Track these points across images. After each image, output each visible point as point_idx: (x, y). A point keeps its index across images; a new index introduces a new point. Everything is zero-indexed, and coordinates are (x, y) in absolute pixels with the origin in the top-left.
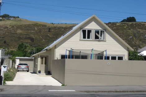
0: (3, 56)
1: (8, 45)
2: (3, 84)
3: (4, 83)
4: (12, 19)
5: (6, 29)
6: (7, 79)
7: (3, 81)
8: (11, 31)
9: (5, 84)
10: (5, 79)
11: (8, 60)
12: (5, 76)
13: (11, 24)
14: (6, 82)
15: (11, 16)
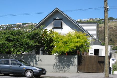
0: (111, 51)
1: (113, 42)
2: (111, 73)
3: (113, 72)
4: (115, 21)
5: (111, 30)
6: (114, 69)
7: (112, 71)
8: (115, 30)
9: (113, 74)
10: (113, 70)
11: (115, 54)
12: (113, 67)
13: (115, 25)
14: (114, 72)
15: (115, 19)
